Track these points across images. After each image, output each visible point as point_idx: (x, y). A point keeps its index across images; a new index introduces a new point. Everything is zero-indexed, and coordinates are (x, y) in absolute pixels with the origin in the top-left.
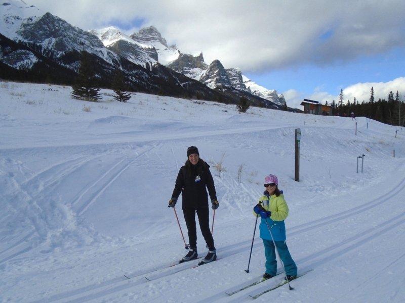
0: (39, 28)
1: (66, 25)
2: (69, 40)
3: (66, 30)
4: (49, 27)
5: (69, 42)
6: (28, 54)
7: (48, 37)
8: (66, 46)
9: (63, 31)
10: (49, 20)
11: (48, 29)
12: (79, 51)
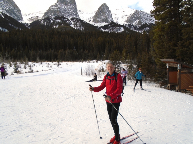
0: (133, 17)
1: (144, 13)
2: (144, 19)
3: (144, 15)
4: (136, 16)
5: (144, 20)
6: (121, 28)
7: (135, 20)
8: (142, 22)
9: (142, 16)
10: (137, 13)
11: (136, 17)
12: (148, 23)
